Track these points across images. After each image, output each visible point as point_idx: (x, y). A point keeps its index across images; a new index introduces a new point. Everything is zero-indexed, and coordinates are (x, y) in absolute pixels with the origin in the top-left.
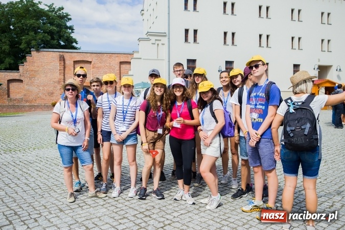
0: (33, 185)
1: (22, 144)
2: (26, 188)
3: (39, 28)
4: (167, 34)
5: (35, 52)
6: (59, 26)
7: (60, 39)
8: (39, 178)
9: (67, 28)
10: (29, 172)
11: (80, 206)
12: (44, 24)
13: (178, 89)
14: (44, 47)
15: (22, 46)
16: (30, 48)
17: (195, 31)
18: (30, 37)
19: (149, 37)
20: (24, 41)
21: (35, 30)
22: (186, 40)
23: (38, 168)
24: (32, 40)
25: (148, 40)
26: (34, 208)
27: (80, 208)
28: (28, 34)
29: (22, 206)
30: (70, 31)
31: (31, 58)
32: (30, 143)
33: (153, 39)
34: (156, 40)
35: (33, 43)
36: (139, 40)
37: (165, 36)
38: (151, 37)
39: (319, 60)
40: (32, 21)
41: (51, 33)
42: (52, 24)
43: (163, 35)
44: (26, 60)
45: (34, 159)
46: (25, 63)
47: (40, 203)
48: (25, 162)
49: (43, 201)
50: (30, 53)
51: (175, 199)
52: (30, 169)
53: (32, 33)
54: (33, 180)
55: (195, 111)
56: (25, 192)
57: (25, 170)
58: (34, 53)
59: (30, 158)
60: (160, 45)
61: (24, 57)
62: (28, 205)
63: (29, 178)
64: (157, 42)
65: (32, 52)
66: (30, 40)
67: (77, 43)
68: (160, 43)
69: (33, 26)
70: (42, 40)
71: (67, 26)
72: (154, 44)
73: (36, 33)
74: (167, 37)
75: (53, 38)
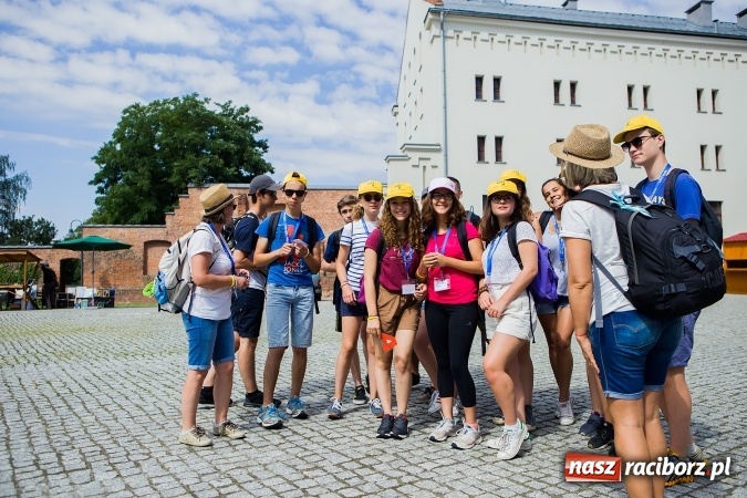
0: (150, 408)
1: (150, 346)
2: (135, 412)
3: (203, 146)
4: (443, 146)
5: (195, 190)
6: (239, 141)
7: (242, 165)
8: (166, 398)
9: (254, 143)
10: (149, 388)
11: (231, 445)
12: (213, 138)
13: (442, 200)
14: (212, 181)
15: (173, 180)
16: (187, 183)
17: (499, 140)
18: (187, 163)
19: (406, 153)
20: (175, 170)
21: (196, 149)
22: (481, 157)
23: (167, 383)
24: (190, 169)
25: (405, 159)
26: (140, 444)
27: (231, 449)
28: (183, 157)
29: (120, 440)
30: (261, 150)
31: (188, 200)
32: (166, 345)
33: (415, 156)
34: (420, 159)
35: (192, 173)
36: (389, 159)
37: (439, 151)
38: (410, 154)
40: (191, 134)
41: (225, 155)
42: (226, 138)
43: (435, 149)
44: (177, 204)
45: (166, 369)
46: (176, 211)
47: (154, 436)
48: (147, 373)
49: (161, 435)
50: (185, 191)
51: (433, 439)
52: (154, 383)
53: (192, 156)
54: (154, 399)
55: (473, 245)
56: (132, 418)
57: (142, 384)
58: (192, 192)
59: (160, 367)
60: (429, 168)
61: (175, 200)
62: (130, 438)
63: (146, 397)
64: (423, 163)
65: (190, 191)
66: (188, 169)
67: (272, 172)
68: (428, 164)
69: (192, 142)
70: (210, 168)
71: (254, 142)
72: (418, 166)
73: (198, 154)
74: (443, 153)
75: (227, 164)
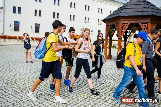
37: (2, 9)
39: (83, 26)
